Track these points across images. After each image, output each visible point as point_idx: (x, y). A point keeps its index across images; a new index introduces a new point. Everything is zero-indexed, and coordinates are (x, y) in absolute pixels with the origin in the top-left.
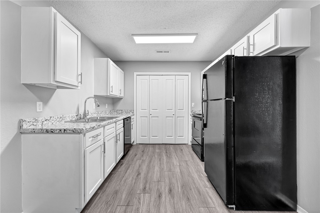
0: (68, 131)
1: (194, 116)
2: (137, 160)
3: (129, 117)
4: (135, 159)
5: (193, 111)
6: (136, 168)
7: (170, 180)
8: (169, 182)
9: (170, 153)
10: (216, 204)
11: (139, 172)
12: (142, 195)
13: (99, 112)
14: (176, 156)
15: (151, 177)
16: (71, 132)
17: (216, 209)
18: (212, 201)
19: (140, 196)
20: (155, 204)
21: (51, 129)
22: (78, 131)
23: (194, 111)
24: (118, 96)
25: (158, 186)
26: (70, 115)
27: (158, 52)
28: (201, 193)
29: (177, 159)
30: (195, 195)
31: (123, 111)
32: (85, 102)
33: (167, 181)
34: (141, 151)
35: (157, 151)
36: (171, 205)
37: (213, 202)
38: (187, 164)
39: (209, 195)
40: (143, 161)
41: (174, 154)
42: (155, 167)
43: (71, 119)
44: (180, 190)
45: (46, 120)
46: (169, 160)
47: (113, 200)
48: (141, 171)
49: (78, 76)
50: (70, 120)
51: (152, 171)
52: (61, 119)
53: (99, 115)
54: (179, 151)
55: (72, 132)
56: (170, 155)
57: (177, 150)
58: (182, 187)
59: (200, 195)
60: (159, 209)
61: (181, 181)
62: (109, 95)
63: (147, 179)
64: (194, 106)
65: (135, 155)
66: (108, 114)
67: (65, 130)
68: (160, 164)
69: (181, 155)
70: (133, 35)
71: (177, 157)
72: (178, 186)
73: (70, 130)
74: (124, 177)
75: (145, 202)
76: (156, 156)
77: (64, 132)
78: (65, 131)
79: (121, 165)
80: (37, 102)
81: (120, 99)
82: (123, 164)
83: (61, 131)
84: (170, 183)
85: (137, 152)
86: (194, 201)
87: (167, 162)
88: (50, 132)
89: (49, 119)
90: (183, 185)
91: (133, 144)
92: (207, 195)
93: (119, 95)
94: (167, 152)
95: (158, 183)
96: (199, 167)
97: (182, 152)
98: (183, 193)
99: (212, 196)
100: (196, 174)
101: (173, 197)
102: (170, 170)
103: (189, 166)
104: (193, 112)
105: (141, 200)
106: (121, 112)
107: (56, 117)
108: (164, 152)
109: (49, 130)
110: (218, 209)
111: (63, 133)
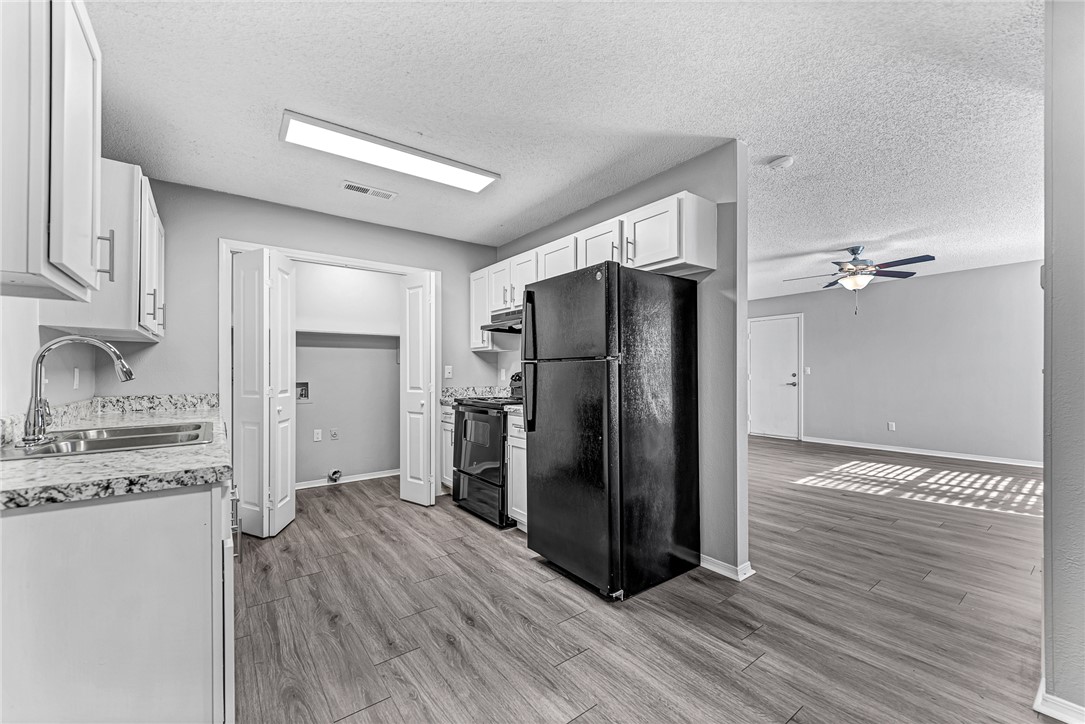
0: (153, 485)
6: (306, 604)
10: (586, 604)
11: (329, 612)
12: (396, 661)
15: (384, 609)
16: (167, 486)
17: (590, 613)
18: (575, 601)
19: (392, 667)
20: (452, 664)
21: (46, 489)
22: (206, 478)
25: (427, 623)
27: (349, 187)
28: (544, 595)
29: (428, 540)
30: (535, 606)
33: (442, 602)
37: (578, 604)
38: (465, 545)
39: (562, 594)
42: (373, 580)
44: (491, 608)
47: (304, 717)
48: (333, 609)
51: (375, 595)
55: (173, 485)
59: (545, 600)
60: (473, 669)
63: (376, 618)
67: (132, 483)
68: (386, 567)
70: (291, 112)
72: (482, 603)
73: (161, 481)
74: (278, 644)
75: (421, 672)
77: (130, 490)
78: (136, 489)
83: (107, 488)
84: (458, 605)
85: (262, 559)
86: (541, 617)
87: (407, 558)
88: (33, 504)
90: (493, 596)
92: (557, 595)
94: (382, 532)
95: (420, 616)
96: (501, 544)
98: (506, 612)
99: (569, 593)
100: (506, 562)
101: (485, 629)
102: (431, 575)
103: (474, 549)
105: (403, 675)
106: (146, 404)
109: (30, 496)
110: (592, 610)
111: (120, 498)
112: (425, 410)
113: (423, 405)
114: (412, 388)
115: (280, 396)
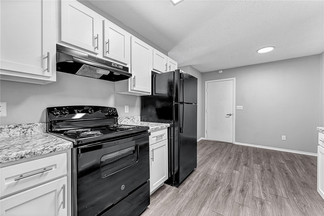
7: (226, 201)
8: (228, 199)
36: (233, 182)
44: (219, 188)
58: (215, 189)
61: (212, 195)
72: (219, 191)
90: (213, 190)
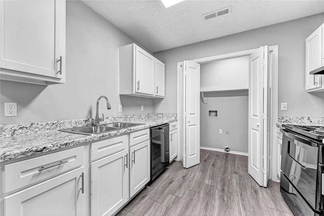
1: (287, 130)
2: (168, 194)
3: (167, 123)
4: (167, 191)
5: (283, 118)
9: (230, 194)
13: (128, 116)
14: (243, 205)
23: (285, 119)
24: (154, 96)
26: (73, 120)
31: (163, 115)
32: (98, 104)
34: (181, 176)
35: (207, 181)
40: (177, 200)
41: (237, 198)
43: (73, 125)
45: (21, 128)
46: (225, 212)
49: (56, 62)
50: (72, 127)
52: (53, 126)
53: (128, 119)
54: (249, 191)
56: (230, 198)
57: (246, 189)
62: (134, 93)
64: (286, 109)
65: (169, 181)
66: (143, 118)
69: (253, 207)
71: (245, 209)
76: (202, 195)
79: (143, 197)
80: (5, 103)
81: (160, 99)
82: (146, 196)
89: (28, 126)
91: (176, 160)
93: (156, 94)
97: (257, 199)
104: (283, 120)
107: (44, 124)
108: (219, 187)
112: (259, 129)
113: (258, 126)
114: (253, 115)
115: (190, 116)
